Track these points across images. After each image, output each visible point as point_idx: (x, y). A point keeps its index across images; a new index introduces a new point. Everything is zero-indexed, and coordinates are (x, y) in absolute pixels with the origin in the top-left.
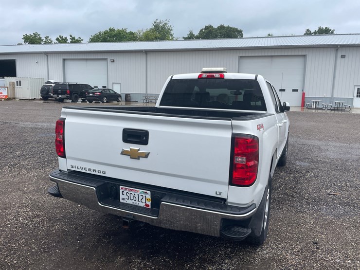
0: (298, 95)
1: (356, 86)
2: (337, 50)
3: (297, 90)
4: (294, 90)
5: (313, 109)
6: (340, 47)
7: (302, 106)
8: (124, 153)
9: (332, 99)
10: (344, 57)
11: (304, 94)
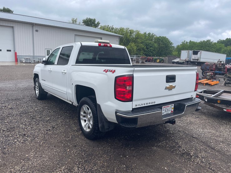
0: (12, 54)
1: (46, 49)
2: (33, 26)
3: (10, 51)
4: (8, 51)
5: (24, 63)
6: (35, 25)
7: (16, 62)
8: (166, 88)
9: (34, 56)
10: (38, 31)
11: (16, 53)
